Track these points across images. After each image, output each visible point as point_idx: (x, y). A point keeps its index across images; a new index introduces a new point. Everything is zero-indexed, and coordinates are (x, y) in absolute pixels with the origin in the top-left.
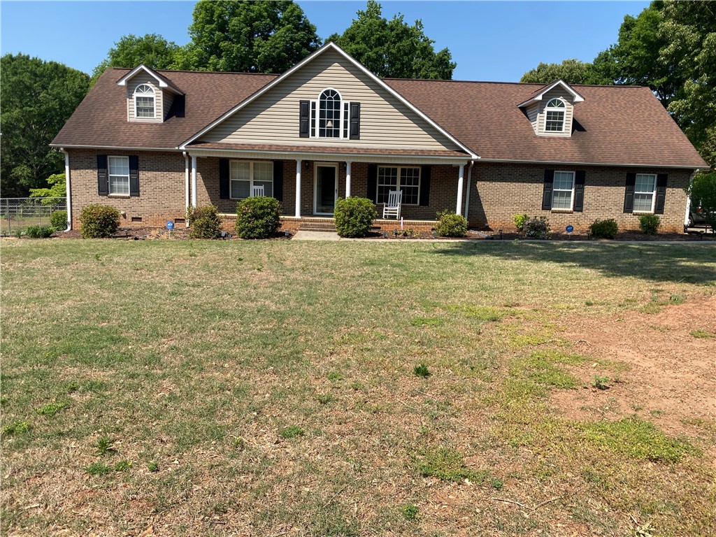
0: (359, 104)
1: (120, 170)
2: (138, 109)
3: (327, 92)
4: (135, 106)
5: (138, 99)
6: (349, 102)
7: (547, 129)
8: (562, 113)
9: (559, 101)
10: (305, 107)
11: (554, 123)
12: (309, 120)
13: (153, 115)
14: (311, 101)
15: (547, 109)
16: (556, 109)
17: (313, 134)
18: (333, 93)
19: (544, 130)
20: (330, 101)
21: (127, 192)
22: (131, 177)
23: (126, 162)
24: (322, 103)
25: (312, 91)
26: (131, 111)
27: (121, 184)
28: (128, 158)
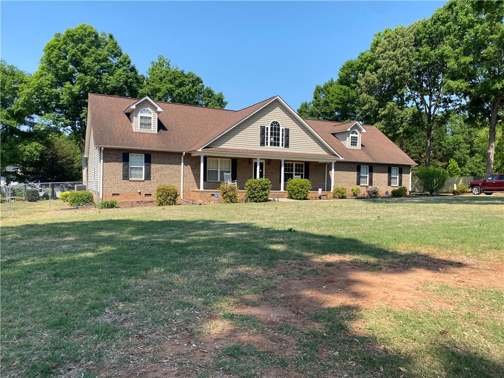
0: (288, 129)
1: (137, 163)
2: (141, 124)
3: (274, 122)
4: (139, 122)
5: (141, 117)
6: (284, 128)
7: (351, 145)
9: (356, 132)
10: (263, 129)
11: (354, 142)
12: (265, 137)
13: (151, 128)
14: (266, 126)
15: (351, 135)
16: (354, 135)
17: (267, 145)
18: (277, 123)
20: (275, 126)
21: (142, 177)
22: (145, 167)
23: (142, 158)
24: (271, 129)
25: (266, 121)
26: (136, 125)
27: (138, 172)
28: (144, 155)
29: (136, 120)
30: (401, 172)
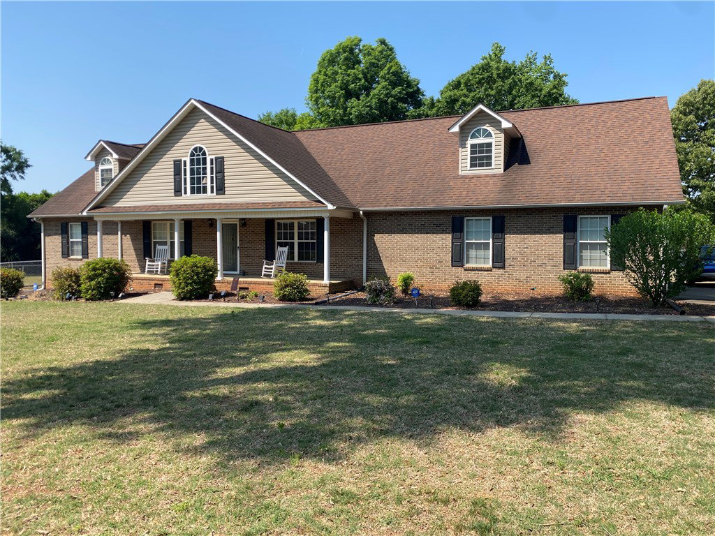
0: (223, 158)
1: (76, 235)
2: (102, 180)
3: (195, 149)
4: (100, 178)
5: (102, 171)
6: (213, 157)
7: (472, 166)
8: (490, 145)
11: (481, 158)
12: (181, 178)
14: (183, 159)
16: (481, 140)
18: (201, 149)
19: (469, 168)
21: (81, 255)
22: (82, 241)
23: (80, 228)
24: (192, 161)
25: (182, 151)
26: (97, 182)
28: (81, 224)
29: (98, 176)
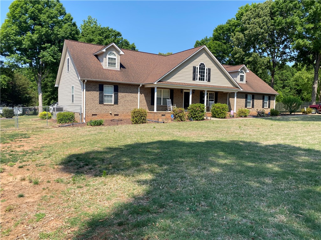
0: (210, 69)
2: (109, 63)
3: (201, 64)
4: (108, 62)
5: (109, 58)
6: (207, 68)
8: (243, 76)
9: (243, 72)
10: (195, 68)
13: (115, 66)
15: (240, 74)
16: (242, 74)
17: (197, 80)
18: (203, 64)
20: (202, 66)
21: (112, 103)
22: (114, 95)
23: (112, 88)
24: (200, 68)
25: (196, 63)
26: (105, 64)
27: (109, 99)
28: (113, 86)
29: (106, 60)
30: (269, 99)
